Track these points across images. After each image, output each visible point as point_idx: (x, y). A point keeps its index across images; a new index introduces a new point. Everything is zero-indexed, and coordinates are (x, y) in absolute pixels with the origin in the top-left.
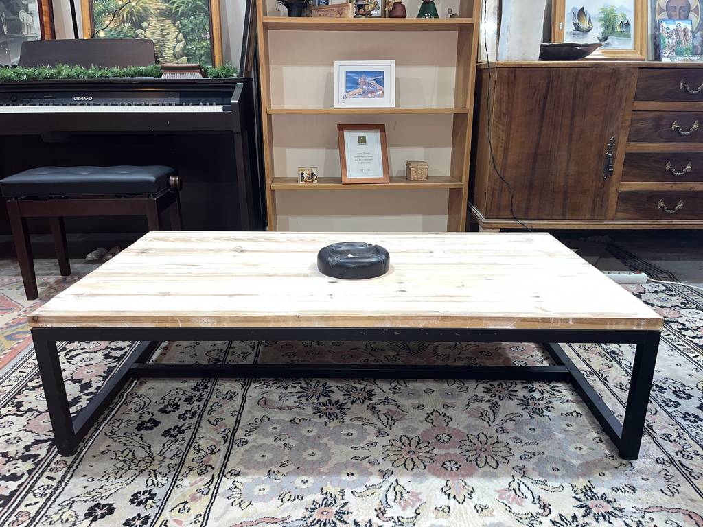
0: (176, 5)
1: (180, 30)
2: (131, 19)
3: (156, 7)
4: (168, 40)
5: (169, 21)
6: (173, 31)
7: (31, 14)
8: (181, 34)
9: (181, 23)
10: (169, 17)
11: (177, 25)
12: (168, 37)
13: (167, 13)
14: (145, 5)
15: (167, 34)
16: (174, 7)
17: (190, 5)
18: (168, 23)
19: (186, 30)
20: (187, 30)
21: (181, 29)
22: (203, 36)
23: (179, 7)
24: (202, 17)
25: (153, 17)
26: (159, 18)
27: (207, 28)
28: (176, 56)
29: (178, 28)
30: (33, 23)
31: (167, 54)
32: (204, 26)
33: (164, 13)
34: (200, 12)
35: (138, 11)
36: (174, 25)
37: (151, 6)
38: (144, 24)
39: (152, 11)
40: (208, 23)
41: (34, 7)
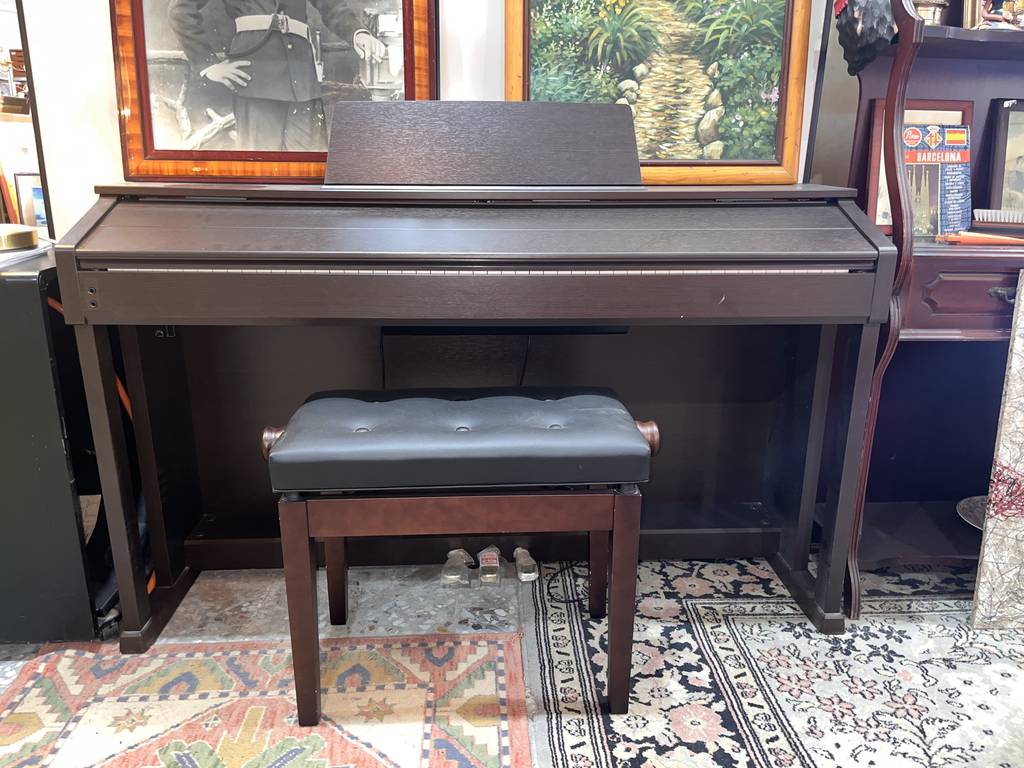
0: (713, 26)
1: (715, 83)
2: (613, 55)
3: (669, 30)
4: (686, 105)
5: (694, 63)
6: (700, 84)
7: (383, 37)
8: (716, 92)
9: (720, 67)
10: (694, 53)
11: (710, 71)
12: (688, 98)
13: (692, 44)
14: (647, 26)
15: (686, 92)
16: (710, 31)
17: (745, 27)
18: (691, 68)
19: (728, 83)
20: (731, 83)
21: (719, 80)
22: (763, 96)
23: (719, 32)
24: (767, 55)
25: (661, 52)
26: (674, 56)
27: (775, 78)
28: (701, 140)
29: (712, 78)
30: (385, 59)
31: (681, 133)
32: (769, 74)
33: (686, 44)
34: (764, 43)
35: (629, 40)
36: (705, 73)
37: (659, 27)
38: (640, 69)
39: (661, 40)
40: (779, 68)
41: (392, 23)
